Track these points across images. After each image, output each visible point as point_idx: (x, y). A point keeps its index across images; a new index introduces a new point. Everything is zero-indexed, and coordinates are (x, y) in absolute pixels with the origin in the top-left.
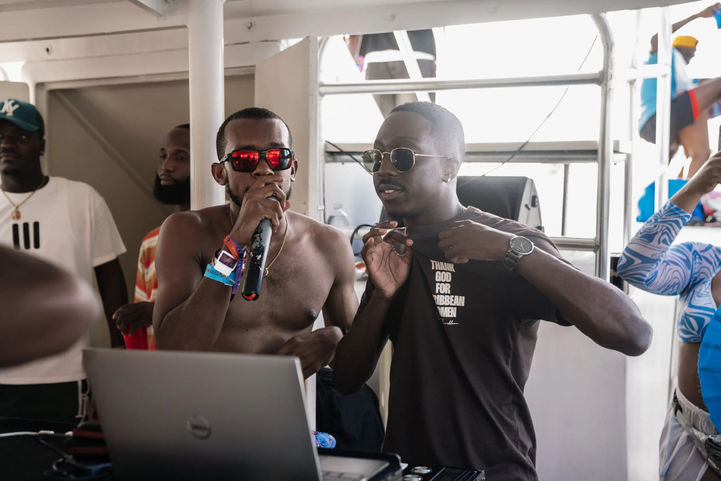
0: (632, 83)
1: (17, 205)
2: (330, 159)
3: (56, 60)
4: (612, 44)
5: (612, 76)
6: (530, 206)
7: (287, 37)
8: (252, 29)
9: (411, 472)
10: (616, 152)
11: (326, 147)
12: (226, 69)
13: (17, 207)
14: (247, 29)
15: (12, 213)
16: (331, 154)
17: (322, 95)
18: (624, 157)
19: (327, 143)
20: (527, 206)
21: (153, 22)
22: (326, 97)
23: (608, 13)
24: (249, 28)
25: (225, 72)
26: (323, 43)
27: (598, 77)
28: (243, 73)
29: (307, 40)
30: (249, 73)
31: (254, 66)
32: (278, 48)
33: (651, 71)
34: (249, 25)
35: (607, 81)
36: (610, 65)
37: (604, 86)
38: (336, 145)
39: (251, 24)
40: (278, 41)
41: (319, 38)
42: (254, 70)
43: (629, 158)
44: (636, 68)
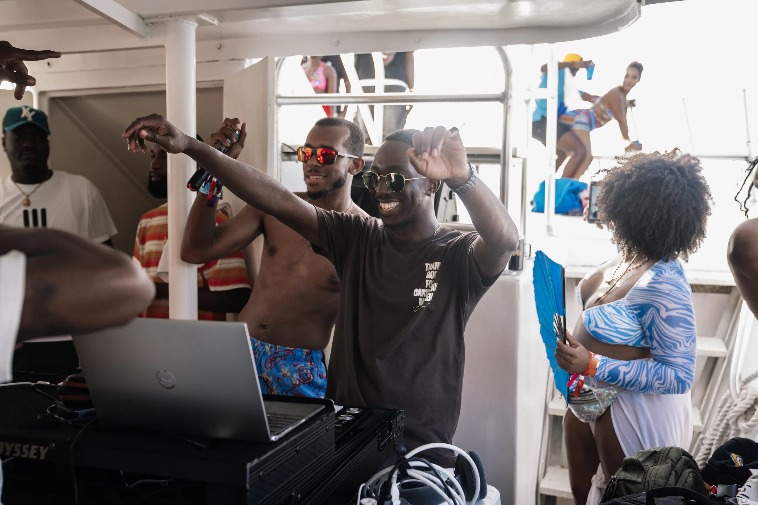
0: (527, 102)
1: (28, 194)
2: (286, 158)
3: (56, 72)
4: (511, 71)
5: (511, 96)
6: (447, 199)
7: (251, 57)
8: (221, 49)
9: (346, 413)
10: (514, 156)
11: (282, 148)
12: (197, 82)
13: (28, 196)
14: (217, 50)
15: (24, 201)
16: (288, 154)
17: (279, 105)
18: (521, 161)
19: (283, 145)
20: (445, 198)
21: (136, 42)
22: (283, 107)
23: (508, 46)
24: (219, 49)
25: (197, 85)
26: (279, 64)
27: (500, 96)
28: (213, 86)
29: (266, 60)
30: (219, 86)
31: (223, 80)
32: (243, 65)
33: (542, 94)
34: (219, 46)
35: (508, 100)
36: (509, 87)
37: (506, 104)
38: (292, 147)
39: (221, 46)
40: (243, 60)
41: (276, 59)
42: (223, 84)
43: (524, 162)
44: (530, 91)
